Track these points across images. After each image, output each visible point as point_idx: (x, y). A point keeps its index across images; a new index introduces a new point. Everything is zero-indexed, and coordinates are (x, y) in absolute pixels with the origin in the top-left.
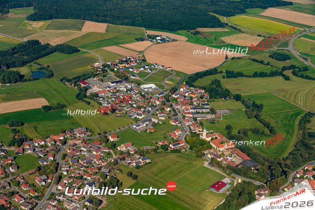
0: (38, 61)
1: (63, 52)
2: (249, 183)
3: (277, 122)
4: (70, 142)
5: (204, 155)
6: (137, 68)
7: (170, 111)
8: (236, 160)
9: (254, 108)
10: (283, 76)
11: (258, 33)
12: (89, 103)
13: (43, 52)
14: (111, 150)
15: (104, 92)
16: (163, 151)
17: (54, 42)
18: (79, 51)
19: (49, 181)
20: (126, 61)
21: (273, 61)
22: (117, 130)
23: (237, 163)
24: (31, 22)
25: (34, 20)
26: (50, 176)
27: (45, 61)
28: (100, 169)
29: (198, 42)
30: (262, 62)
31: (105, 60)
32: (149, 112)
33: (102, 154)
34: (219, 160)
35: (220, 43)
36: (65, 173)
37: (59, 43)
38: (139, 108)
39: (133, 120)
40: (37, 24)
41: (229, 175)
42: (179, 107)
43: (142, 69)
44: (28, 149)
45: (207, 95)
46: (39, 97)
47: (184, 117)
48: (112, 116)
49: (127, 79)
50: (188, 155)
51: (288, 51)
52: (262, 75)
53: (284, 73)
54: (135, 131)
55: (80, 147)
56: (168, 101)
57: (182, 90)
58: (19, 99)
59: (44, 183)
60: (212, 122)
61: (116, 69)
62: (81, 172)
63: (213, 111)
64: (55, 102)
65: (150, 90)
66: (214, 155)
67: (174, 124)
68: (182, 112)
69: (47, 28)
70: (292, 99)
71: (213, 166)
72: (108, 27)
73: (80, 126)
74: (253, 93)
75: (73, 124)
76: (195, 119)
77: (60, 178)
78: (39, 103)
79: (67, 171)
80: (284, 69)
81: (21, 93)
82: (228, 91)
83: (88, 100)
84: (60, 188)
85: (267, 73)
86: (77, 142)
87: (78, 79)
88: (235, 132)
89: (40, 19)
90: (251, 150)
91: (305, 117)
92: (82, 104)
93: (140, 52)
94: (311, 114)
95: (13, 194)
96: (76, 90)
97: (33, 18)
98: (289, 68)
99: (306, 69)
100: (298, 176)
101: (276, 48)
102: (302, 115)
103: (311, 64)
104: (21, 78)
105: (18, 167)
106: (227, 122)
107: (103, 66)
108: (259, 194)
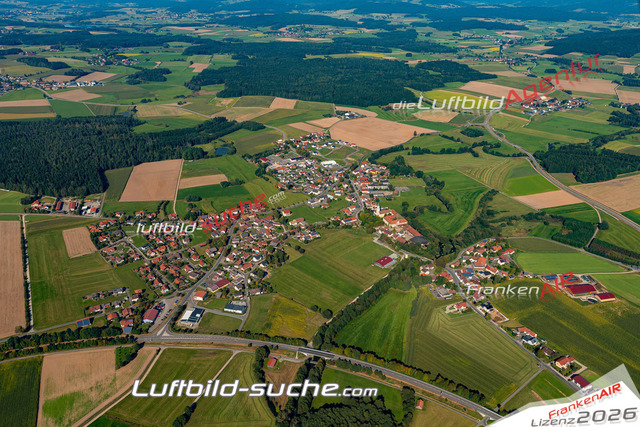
0: (222, 138)
1: (249, 129)
2: (417, 259)
3: (457, 200)
4: (244, 217)
5: (375, 231)
6: (320, 144)
7: (347, 187)
8: (407, 236)
9: (435, 185)
10: (473, 153)
12: (267, 180)
13: (229, 129)
14: (282, 225)
15: (283, 168)
16: (334, 226)
17: (240, 120)
18: (265, 127)
19: (219, 253)
20: (310, 138)
21: (464, 138)
22: (292, 206)
23: (407, 239)
24: (221, 99)
25: (224, 97)
26: (220, 249)
27: (229, 138)
28: (269, 243)
29: (388, 118)
30: (452, 138)
31: (289, 136)
32: (326, 188)
33: (273, 229)
34: (389, 236)
35: (412, 119)
36: (235, 246)
37: (245, 120)
38: (316, 184)
39: (309, 196)
40: (226, 102)
41: (397, 250)
42: (357, 183)
43: (325, 145)
45: (388, 172)
46: (219, 173)
47: (361, 194)
48: (288, 192)
49: (308, 156)
50: (359, 231)
51: (483, 127)
52: (450, 151)
53: (474, 149)
54: (310, 207)
55: (253, 222)
56: (347, 177)
57: (363, 166)
58: (199, 175)
59: (213, 255)
60: (389, 198)
61: (298, 146)
62: (251, 246)
63: (391, 188)
64: (233, 178)
65: (330, 166)
66: (385, 231)
67: (349, 200)
68: (359, 189)
69: (236, 105)
70: (478, 176)
71: (383, 242)
72: (297, 103)
75: (249, 199)
76: (371, 196)
77: (229, 251)
78: (218, 179)
79: (237, 244)
80: (475, 145)
81: (202, 169)
82: (411, 168)
83: (266, 176)
84: (228, 259)
85: (455, 150)
86: (250, 217)
87: (259, 156)
88: (411, 209)
89: (230, 96)
90: (423, 227)
91: (487, 194)
92: (260, 180)
93: (326, 129)
94: (494, 192)
95: (183, 264)
96: (257, 166)
97: (223, 95)
98: (481, 145)
99: (498, 146)
100: (468, 253)
101: (470, 124)
102: (485, 193)
103: (505, 140)
104: (204, 154)
105: (191, 240)
106: (404, 199)
107: (286, 142)
108: (424, 270)
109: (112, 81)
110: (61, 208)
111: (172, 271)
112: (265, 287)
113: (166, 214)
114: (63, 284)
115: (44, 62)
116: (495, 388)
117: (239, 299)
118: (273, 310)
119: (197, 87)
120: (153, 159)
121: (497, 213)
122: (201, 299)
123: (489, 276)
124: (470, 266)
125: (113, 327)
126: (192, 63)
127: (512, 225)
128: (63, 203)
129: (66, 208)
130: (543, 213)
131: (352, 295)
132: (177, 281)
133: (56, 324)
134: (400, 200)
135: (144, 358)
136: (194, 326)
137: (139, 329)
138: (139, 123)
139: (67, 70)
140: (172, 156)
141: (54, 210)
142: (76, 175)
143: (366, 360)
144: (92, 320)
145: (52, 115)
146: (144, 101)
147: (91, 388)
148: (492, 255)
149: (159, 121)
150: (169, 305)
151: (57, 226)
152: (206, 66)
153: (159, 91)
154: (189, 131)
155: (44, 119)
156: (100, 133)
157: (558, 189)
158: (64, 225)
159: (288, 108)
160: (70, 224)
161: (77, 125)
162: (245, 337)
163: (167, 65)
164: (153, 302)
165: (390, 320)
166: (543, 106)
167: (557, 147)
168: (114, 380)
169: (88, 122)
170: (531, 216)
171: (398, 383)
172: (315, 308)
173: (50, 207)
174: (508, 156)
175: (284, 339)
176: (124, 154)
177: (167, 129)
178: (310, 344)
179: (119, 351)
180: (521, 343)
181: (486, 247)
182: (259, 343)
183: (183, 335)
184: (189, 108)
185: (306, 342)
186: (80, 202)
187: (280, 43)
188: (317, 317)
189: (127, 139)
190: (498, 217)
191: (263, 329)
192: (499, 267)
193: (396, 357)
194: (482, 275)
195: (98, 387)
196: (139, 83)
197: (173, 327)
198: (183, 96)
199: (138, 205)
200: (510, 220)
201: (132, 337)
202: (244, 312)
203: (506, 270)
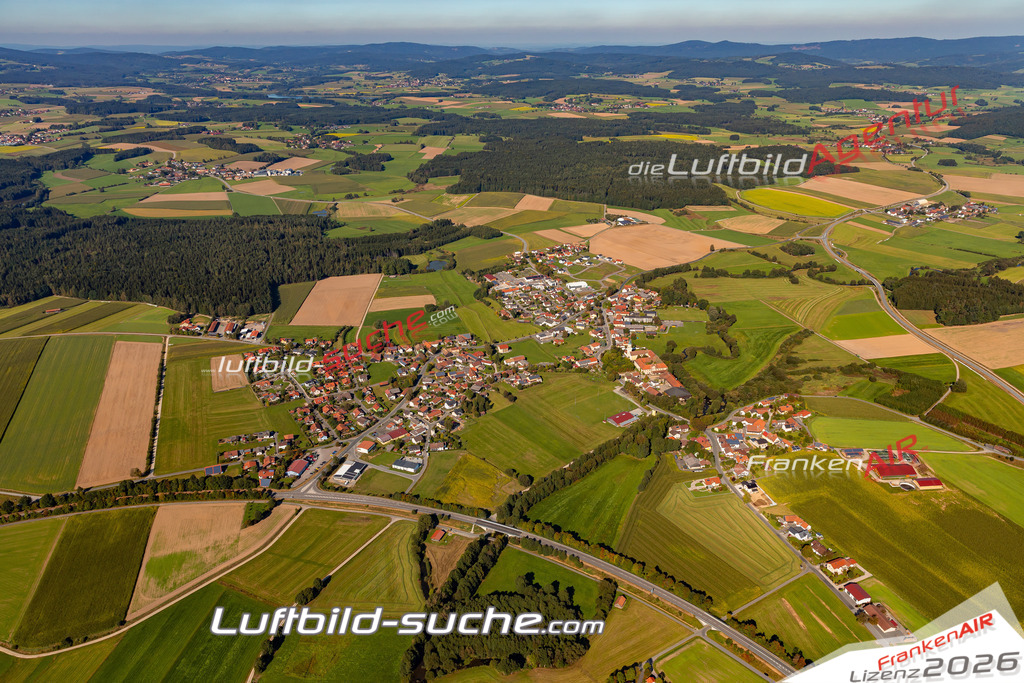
0: (442, 248)
1: (479, 236)
2: (668, 417)
3: (749, 341)
4: (444, 351)
5: (619, 378)
6: (571, 259)
7: (595, 319)
8: (662, 387)
9: (723, 320)
10: (791, 277)
11: (780, 215)
12: (488, 304)
13: (452, 236)
14: (495, 365)
15: (513, 290)
16: (565, 369)
17: (469, 225)
18: (502, 234)
19: (402, 395)
20: (559, 251)
21: (783, 256)
22: (514, 340)
23: (661, 391)
24: (451, 196)
25: (456, 193)
26: (404, 390)
27: (449, 248)
28: (471, 385)
29: (679, 226)
30: (765, 257)
31: (531, 247)
32: (565, 318)
33: (480, 369)
34: (637, 385)
35: (714, 228)
36: (425, 388)
37: (477, 224)
38: (553, 313)
39: (540, 328)
40: (457, 199)
41: (643, 405)
42: (610, 314)
43: (578, 261)
44: (388, 356)
45: (658, 300)
46: (427, 294)
47: (612, 327)
48: (514, 322)
49: (550, 274)
50: (597, 376)
51: (818, 241)
52: (757, 275)
53: (794, 273)
54: (536, 342)
55: (455, 358)
56: (598, 305)
57: (624, 291)
58: (400, 294)
59: (394, 397)
60: (650, 336)
61: (540, 261)
62: (446, 388)
63: (657, 322)
64: (443, 300)
65: (578, 290)
66: (634, 379)
67: (594, 335)
68: (612, 321)
69: (469, 205)
71: (627, 392)
72: (554, 203)
73: (466, 331)
74: (731, 299)
75: (458, 329)
76: (626, 331)
77: (416, 394)
78: (422, 301)
79: (428, 386)
80: (797, 267)
81: (406, 287)
82: (693, 295)
83: (488, 299)
84: (411, 404)
85: (764, 273)
86: (453, 351)
87: (482, 273)
88: (678, 351)
89: (464, 192)
90: (687, 374)
91: (796, 336)
92: (479, 305)
93: (585, 238)
94: (807, 333)
95: (352, 407)
96: (479, 285)
97: (455, 190)
98: (806, 266)
99: (832, 269)
100: (743, 413)
101: (798, 237)
102: (793, 333)
103: (847, 262)
104: (412, 268)
105: (369, 377)
106: (673, 337)
107: (525, 255)
108: (674, 433)
109: (313, 170)
110: (215, 330)
111: (337, 415)
112: (453, 442)
113: (345, 342)
114: (200, 422)
115: (231, 144)
116: (730, 591)
117: (414, 455)
118: (457, 471)
119: (424, 179)
120: (343, 272)
121: (803, 361)
122: (365, 451)
123: (763, 446)
124: (741, 431)
125: (249, 478)
126: (423, 147)
127: (820, 378)
128: (219, 324)
129: (221, 330)
130: (872, 364)
131: (565, 459)
132: (339, 427)
133: (182, 470)
134: (667, 336)
135: (280, 517)
136: (352, 483)
137: (279, 482)
138: (337, 226)
139: (257, 154)
140: (368, 269)
141: (206, 332)
142: (241, 289)
143: (561, 541)
144: (224, 468)
145: (228, 213)
146: (349, 197)
147: (207, 549)
148: (777, 417)
149: (362, 222)
150: (324, 455)
151: (207, 352)
152: (441, 151)
153: (372, 185)
154: (398, 237)
155: (217, 218)
156: (283, 236)
157: (905, 333)
158: (214, 351)
159: (541, 209)
160: (221, 350)
161: (256, 226)
162: (411, 502)
163: (389, 149)
164: (304, 452)
165: (609, 494)
166: (919, 213)
167: (922, 273)
168: (237, 541)
169: (271, 222)
170: (853, 369)
171: (599, 573)
172: (512, 472)
173: (202, 328)
174: (844, 284)
175: (460, 508)
176: (307, 265)
177: (372, 234)
178: (494, 516)
179: (250, 507)
180: (785, 536)
181: (771, 407)
182: (426, 510)
183: (333, 493)
184: (406, 207)
185: (488, 514)
186: (240, 324)
187: (552, 120)
188: (511, 483)
189: (316, 247)
190: (802, 367)
191: (437, 493)
192: (781, 435)
193: (604, 541)
194: (756, 444)
195: (216, 547)
196: (348, 172)
197: (324, 483)
198: (401, 191)
199: (311, 330)
200: (818, 373)
201: (270, 492)
202: (417, 472)
203: (790, 438)
